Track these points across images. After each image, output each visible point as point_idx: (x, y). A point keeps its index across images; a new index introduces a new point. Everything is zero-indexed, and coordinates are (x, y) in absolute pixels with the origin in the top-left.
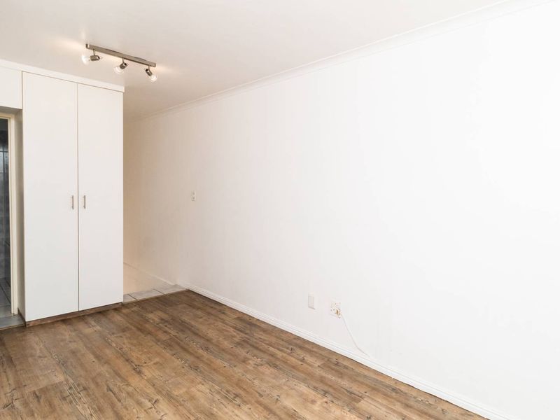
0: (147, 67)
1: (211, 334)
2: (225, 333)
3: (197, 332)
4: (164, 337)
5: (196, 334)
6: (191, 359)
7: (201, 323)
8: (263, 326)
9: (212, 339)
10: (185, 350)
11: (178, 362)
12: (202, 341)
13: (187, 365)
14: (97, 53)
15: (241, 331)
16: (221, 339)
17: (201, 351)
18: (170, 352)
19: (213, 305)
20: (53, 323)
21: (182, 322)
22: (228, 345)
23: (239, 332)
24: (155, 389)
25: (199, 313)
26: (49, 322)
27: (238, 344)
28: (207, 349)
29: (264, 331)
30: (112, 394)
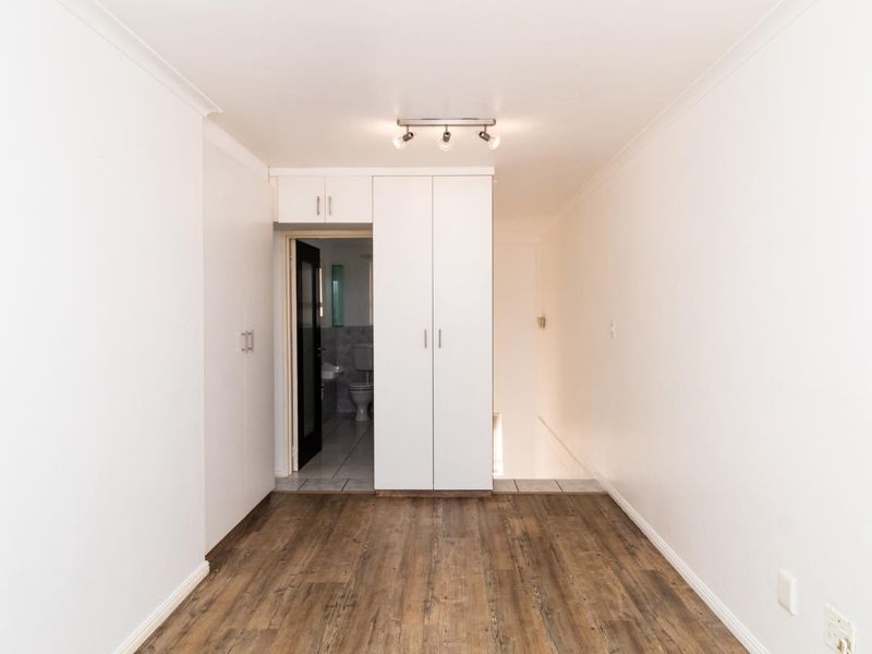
0: (482, 129)
1: (578, 585)
2: (605, 594)
3: (559, 573)
4: (503, 564)
5: (553, 576)
6: (510, 618)
7: (577, 561)
8: (691, 607)
9: (572, 597)
10: (515, 599)
11: (488, 617)
12: (551, 593)
13: (495, 627)
14: (411, 130)
15: (636, 602)
16: (586, 603)
17: (536, 612)
18: (491, 593)
19: (625, 532)
20: (403, 499)
21: (552, 548)
22: (591, 620)
23: (631, 603)
24: (423, 647)
25: (590, 540)
26: (400, 496)
27: (612, 626)
28: (547, 612)
29: (687, 620)
30: (371, 628)
